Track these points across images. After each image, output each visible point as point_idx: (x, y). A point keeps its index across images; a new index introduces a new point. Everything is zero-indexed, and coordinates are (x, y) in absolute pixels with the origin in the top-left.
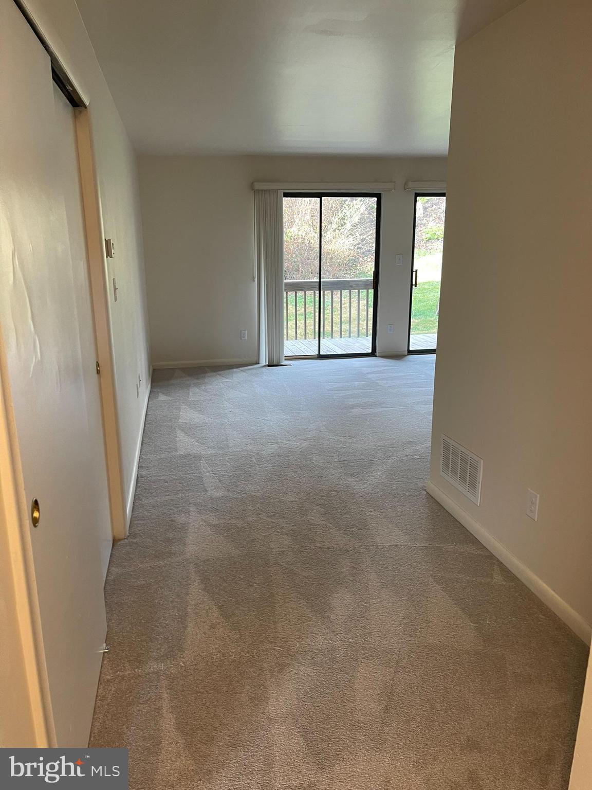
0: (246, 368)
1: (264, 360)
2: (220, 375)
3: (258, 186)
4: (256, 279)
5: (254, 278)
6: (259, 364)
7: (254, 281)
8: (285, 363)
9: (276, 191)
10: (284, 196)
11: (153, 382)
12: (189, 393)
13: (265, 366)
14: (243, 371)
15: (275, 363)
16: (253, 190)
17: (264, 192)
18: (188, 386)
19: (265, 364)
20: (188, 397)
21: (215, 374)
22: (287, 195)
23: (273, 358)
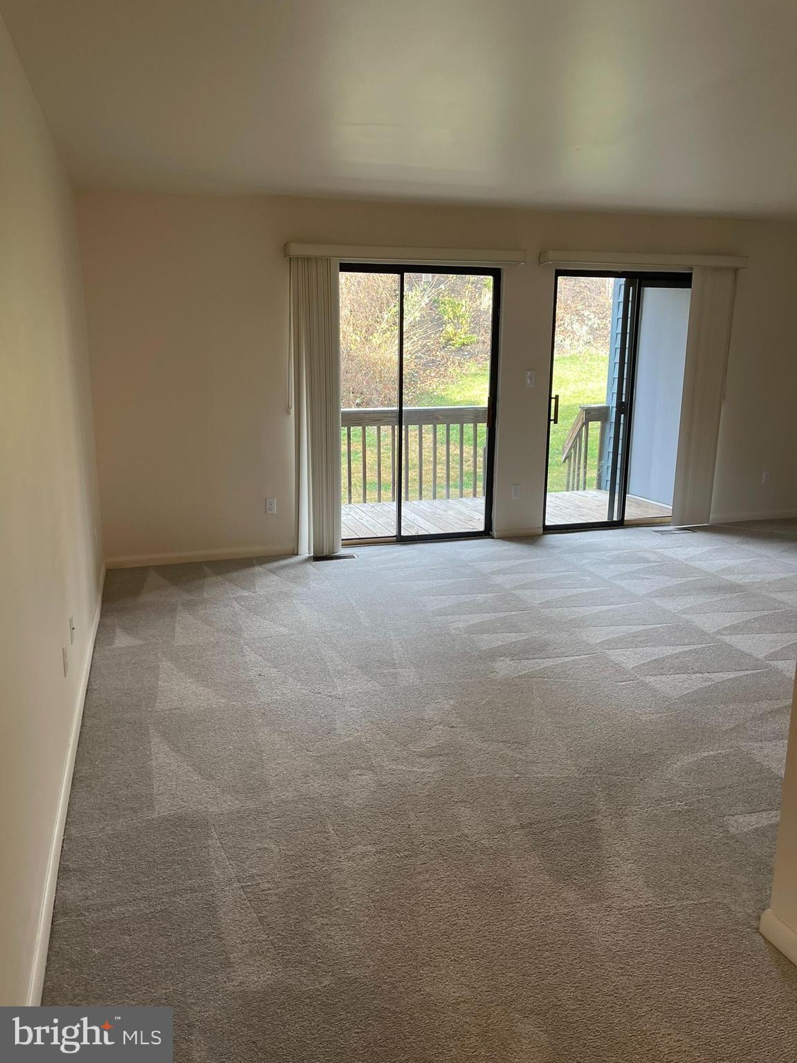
0: (276, 564)
1: (306, 549)
2: (230, 581)
3: (296, 250)
4: (293, 411)
5: (289, 407)
6: (297, 555)
7: (288, 413)
8: (343, 551)
9: (328, 260)
10: (342, 270)
11: (105, 601)
12: (174, 628)
13: (308, 560)
14: (272, 571)
15: (326, 553)
16: (286, 256)
17: (308, 259)
18: (173, 610)
19: (307, 555)
20: (173, 637)
21: (220, 578)
22: (346, 267)
23: (323, 546)
